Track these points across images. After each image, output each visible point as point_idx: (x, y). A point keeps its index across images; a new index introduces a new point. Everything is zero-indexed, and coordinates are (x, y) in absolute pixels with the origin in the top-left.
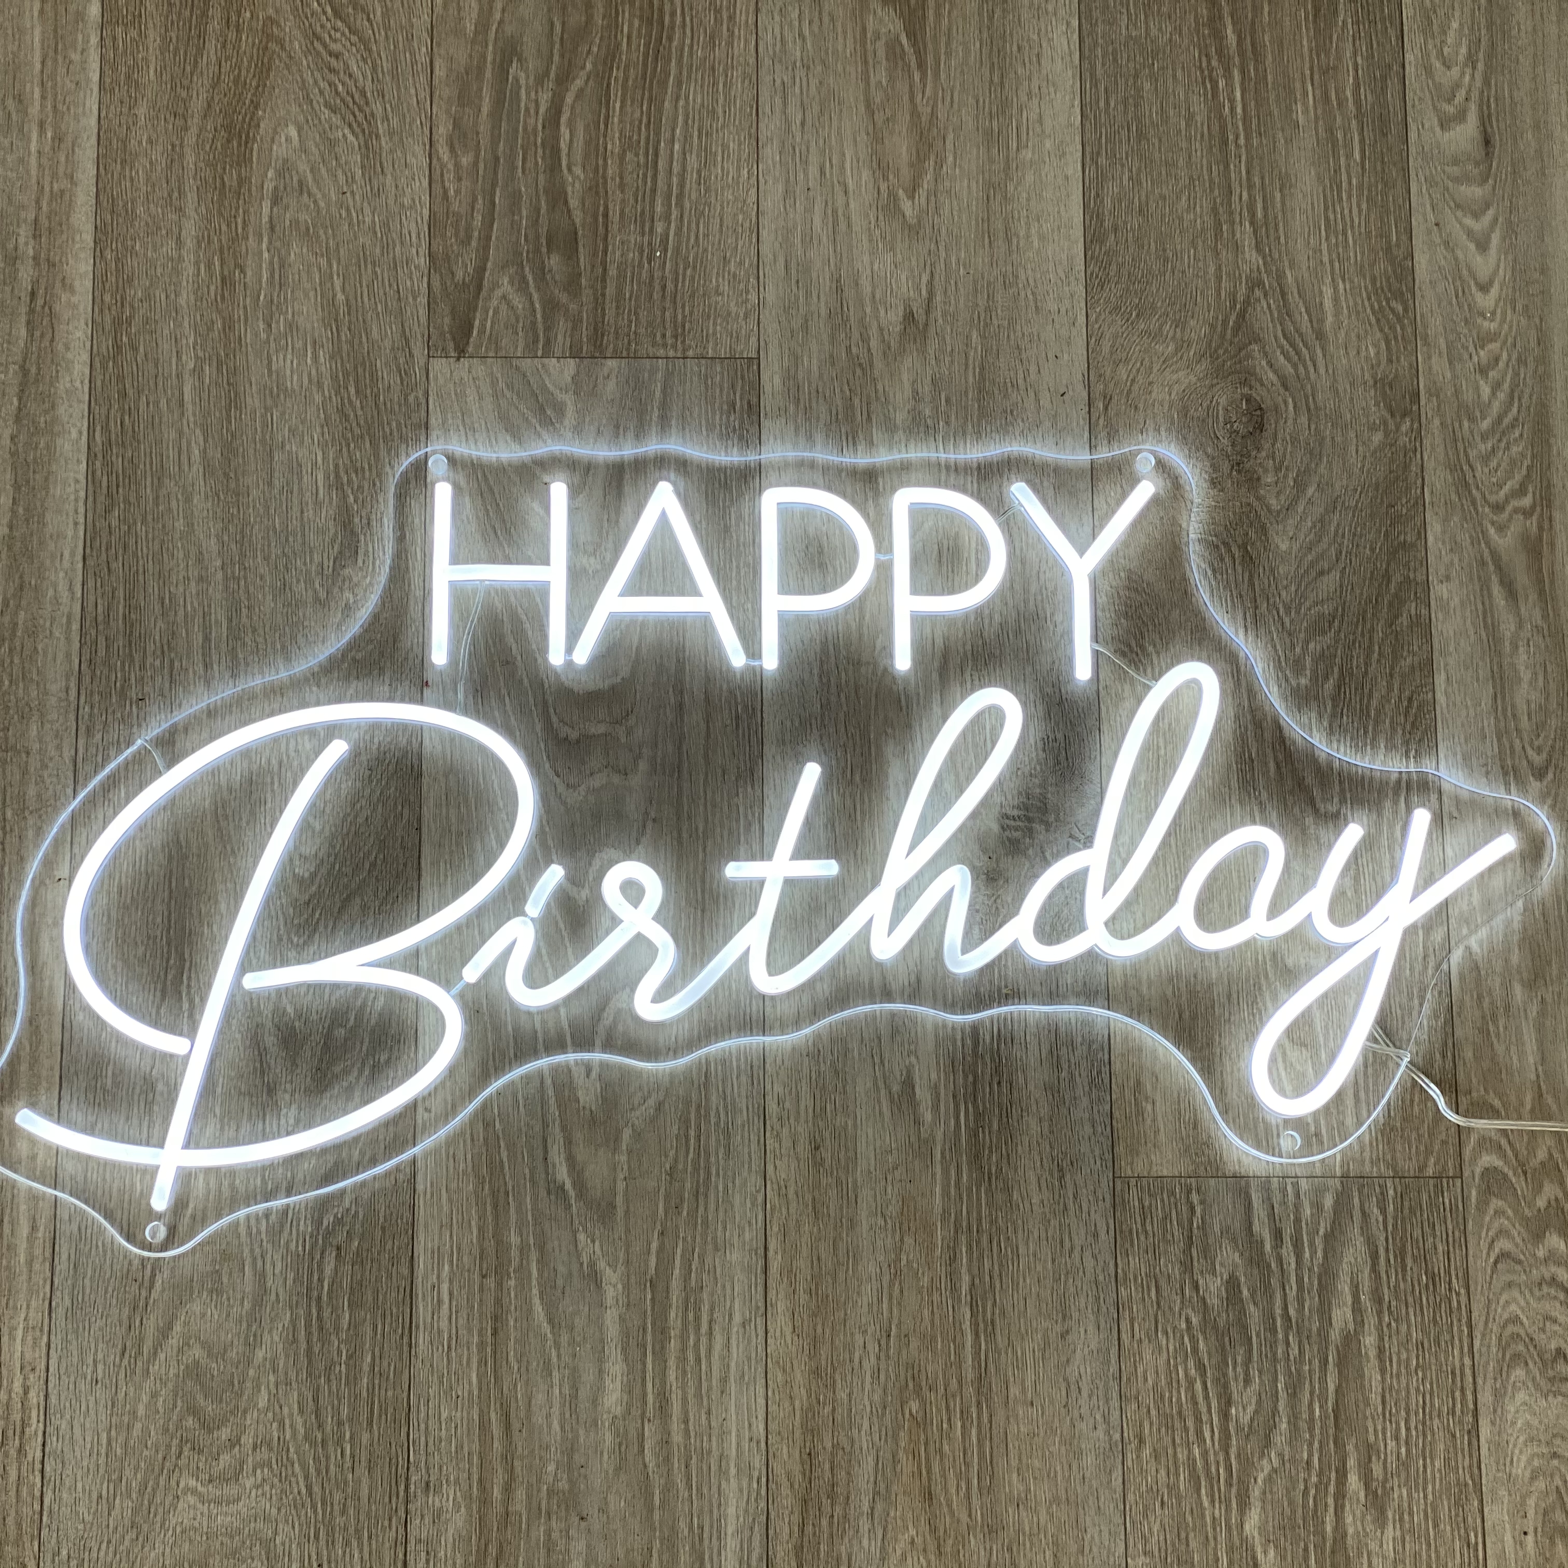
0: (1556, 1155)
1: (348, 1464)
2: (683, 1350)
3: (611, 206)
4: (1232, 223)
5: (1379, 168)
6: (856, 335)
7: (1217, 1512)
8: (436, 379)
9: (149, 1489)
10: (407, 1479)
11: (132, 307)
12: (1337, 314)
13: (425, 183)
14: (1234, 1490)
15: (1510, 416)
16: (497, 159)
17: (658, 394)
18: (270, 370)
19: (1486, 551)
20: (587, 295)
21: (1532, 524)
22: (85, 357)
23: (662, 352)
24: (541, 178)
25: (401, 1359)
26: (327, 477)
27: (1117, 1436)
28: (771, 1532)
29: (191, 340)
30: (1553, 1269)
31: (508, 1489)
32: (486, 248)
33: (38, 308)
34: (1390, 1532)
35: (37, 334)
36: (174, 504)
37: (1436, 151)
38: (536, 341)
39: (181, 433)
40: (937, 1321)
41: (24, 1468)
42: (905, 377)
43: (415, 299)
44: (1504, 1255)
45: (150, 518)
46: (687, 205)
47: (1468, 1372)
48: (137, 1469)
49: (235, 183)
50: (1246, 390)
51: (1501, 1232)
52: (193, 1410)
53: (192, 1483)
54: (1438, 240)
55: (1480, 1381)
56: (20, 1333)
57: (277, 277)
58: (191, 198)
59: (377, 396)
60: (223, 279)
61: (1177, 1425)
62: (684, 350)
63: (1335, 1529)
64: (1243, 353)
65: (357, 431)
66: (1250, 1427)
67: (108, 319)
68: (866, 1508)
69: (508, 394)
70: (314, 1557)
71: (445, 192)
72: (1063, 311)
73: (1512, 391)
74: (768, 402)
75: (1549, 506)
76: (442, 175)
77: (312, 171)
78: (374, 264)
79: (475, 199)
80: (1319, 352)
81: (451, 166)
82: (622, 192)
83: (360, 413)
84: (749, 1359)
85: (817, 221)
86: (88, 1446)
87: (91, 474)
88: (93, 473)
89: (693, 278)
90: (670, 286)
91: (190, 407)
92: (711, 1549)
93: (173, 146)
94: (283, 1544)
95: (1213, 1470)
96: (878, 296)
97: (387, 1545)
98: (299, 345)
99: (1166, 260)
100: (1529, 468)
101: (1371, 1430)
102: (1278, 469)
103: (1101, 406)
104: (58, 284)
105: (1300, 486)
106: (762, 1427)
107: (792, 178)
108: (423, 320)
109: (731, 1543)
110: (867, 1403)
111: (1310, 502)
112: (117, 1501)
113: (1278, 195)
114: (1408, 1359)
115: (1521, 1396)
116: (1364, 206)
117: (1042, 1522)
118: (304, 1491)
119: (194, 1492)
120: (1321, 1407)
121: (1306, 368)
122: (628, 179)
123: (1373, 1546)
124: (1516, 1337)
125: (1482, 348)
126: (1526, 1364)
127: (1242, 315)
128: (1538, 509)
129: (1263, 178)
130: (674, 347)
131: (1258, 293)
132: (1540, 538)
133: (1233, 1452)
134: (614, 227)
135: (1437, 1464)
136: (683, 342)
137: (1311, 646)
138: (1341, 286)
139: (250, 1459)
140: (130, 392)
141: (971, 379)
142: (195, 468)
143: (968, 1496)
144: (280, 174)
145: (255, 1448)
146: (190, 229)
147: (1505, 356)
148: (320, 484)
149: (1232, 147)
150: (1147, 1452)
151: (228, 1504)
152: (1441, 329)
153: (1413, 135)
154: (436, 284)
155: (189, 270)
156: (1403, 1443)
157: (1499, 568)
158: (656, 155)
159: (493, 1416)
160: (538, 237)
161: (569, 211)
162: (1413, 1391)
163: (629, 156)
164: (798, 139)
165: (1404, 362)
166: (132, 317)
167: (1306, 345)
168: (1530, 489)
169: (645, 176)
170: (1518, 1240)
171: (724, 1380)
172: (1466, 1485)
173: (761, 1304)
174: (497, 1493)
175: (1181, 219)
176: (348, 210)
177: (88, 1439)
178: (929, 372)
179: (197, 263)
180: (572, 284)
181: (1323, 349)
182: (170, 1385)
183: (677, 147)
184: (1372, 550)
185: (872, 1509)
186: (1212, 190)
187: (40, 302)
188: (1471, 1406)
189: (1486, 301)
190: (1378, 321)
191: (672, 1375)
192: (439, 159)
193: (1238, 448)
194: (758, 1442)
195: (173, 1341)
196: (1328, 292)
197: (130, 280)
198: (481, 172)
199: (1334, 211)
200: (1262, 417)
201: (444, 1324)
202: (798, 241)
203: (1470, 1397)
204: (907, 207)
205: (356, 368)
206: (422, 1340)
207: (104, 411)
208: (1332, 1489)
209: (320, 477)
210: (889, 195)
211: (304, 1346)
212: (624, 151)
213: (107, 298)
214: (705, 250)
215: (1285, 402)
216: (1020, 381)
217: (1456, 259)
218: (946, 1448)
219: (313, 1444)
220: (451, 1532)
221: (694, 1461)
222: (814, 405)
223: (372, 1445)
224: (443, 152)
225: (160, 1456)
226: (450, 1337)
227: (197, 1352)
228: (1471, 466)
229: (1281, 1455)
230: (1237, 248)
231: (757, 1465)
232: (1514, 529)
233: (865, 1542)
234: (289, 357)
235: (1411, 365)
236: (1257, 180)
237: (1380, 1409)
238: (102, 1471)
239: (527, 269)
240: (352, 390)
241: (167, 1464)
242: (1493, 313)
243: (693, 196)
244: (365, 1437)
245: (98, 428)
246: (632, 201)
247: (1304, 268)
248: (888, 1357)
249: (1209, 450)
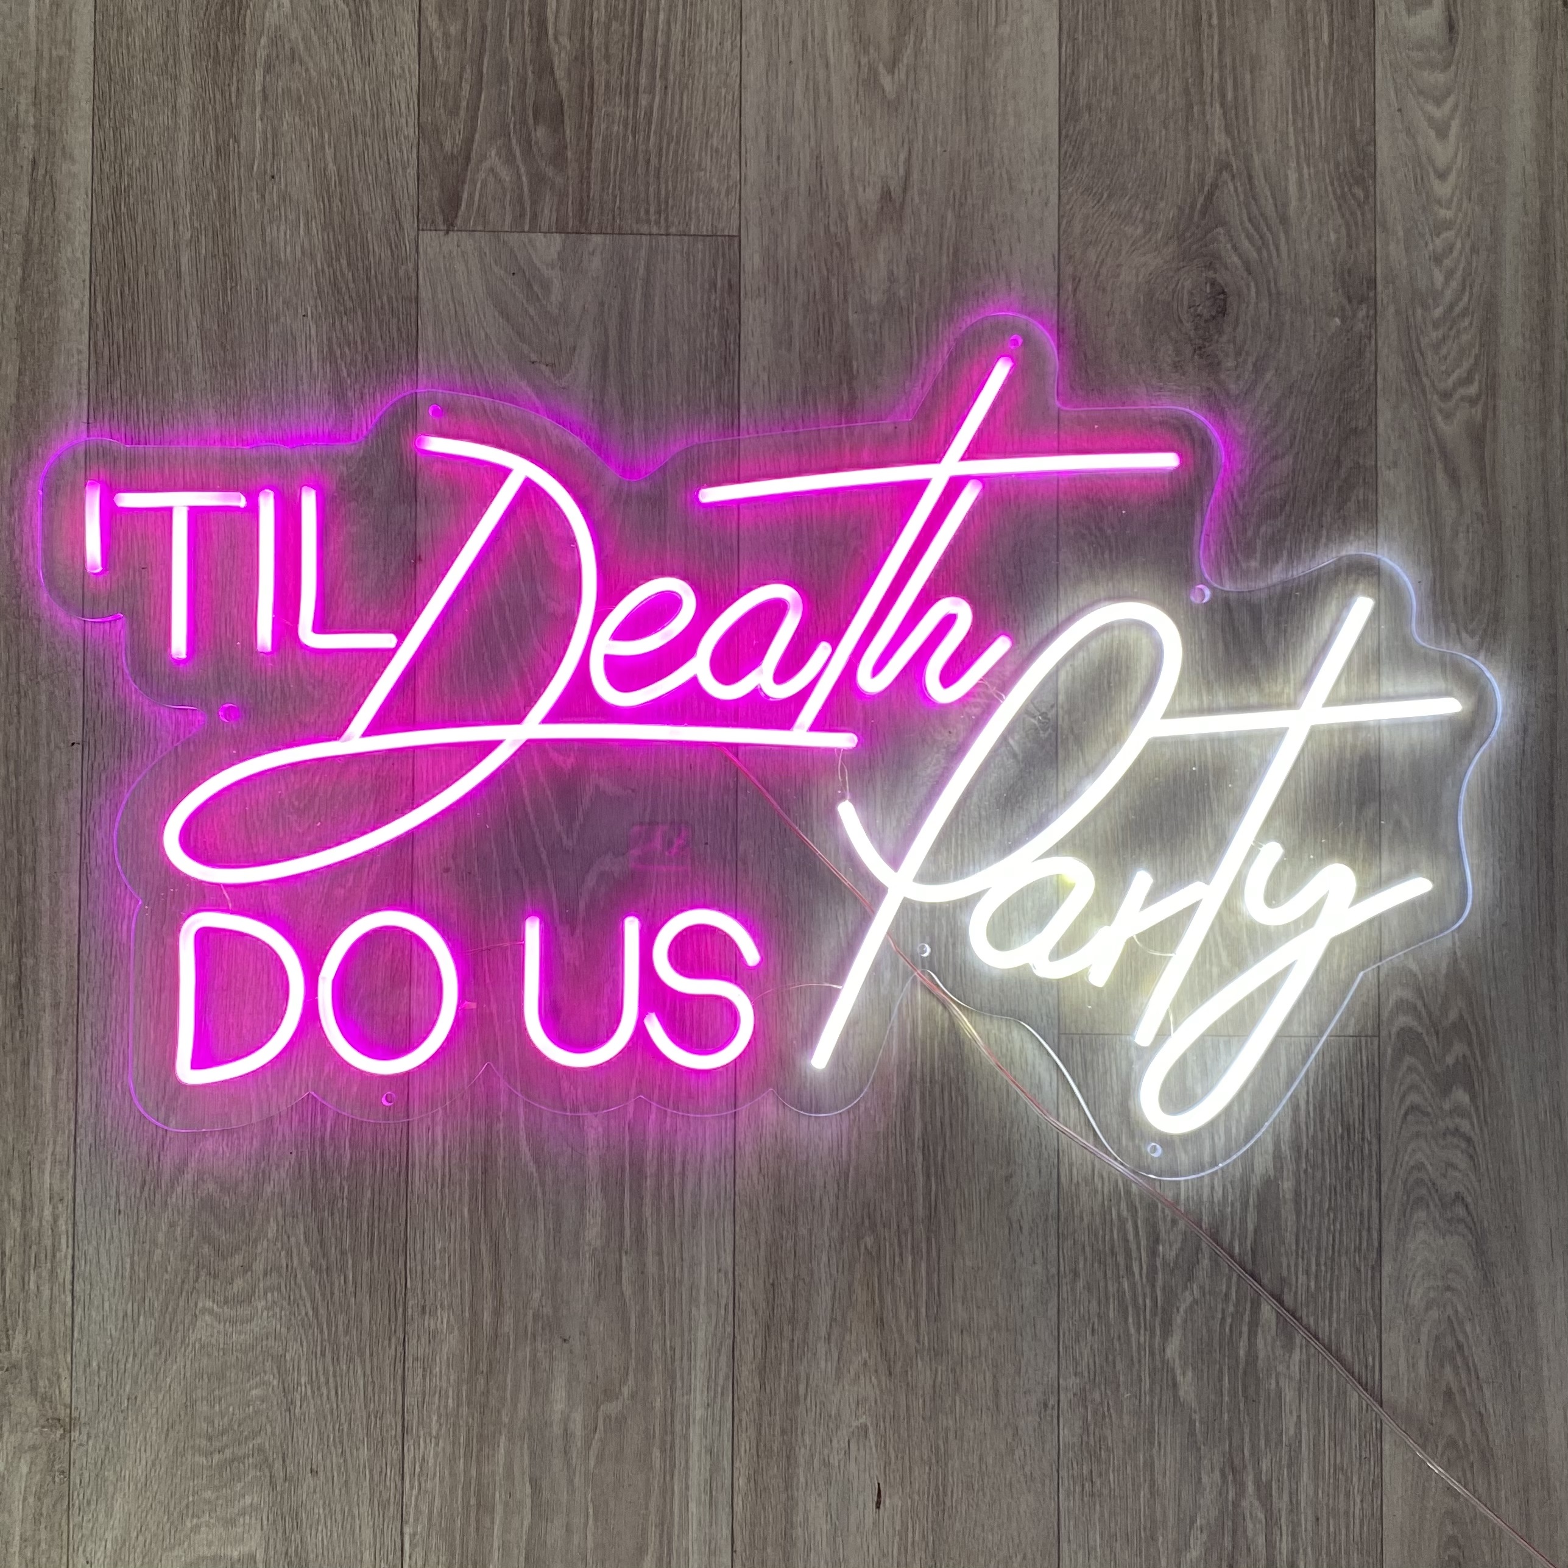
0: (1466, 1016)
1: (351, 1289)
2: (658, 1187)
3: (596, 77)
4: (1203, 103)
5: (1346, 51)
6: (834, 214)
7: (1142, 1339)
8: (426, 253)
9: (170, 1309)
10: (405, 1303)
11: (129, 175)
12: (1301, 199)
13: (415, 51)
14: (1158, 1320)
15: (1462, 304)
16: (484, 27)
17: (642, 271)
18: (264, 241)
19: (1432, 438)
20: (572, 169)
21: (1477, 412)
22: (85, 227)
23: (645, 229)
24: (528, 46)
25: (398, 1194)
26: (320, 351)
27: (1054, 1271)
28: (737, 1353)
29: (188, 210)
30: (1457, 1120)
31: (497, 1313)
32: (474, 118)
33: (40, 178)
34: (1296, 1356)
35: (39, 203)
36: (173, 375)
37: (1401, 36)
38: (522, 215)
39: (178, 304)
40: (892, 1164)
41: (56, 1289)
42: (881, 257)
43: (404, 169)
44: (1414, 1108)
45: (150, 389)
46: (671, 77)
47: (1375, 1213)
48: (158, 1290)
49: (229, 51)
50: (1211, 274)
51: (1413, 1087)
52: (207, 1239)
53: (209, 1304)
54: (1399, 126)
55: (1385, 1222)
56: (48, 1166)
57: (270, 146)
58: (186, 65)
59: (367, 270)
60: (218, 149)
61: (1109, 1261)
62: (667, 227)
63: (1248, 1354)
64: (1210, 235)
65: (349, 304)
66: (1176, 1263)
67: (107, 191)
68: (823, 1332)
69: (496, 269)
70: (321, 1373)
71: (434, 60)
72: (1036, 190)
73: (1464, 280)
74: (750, 281)
75: (1494, 395)
76: (431, 44)
77: (303, 39)
78: (365, 136)
79: (463, 68)
80: (1282, 236)
81: (439, 34)
82: (608, 62)
83: (352, 286)
84: (718, 1198)
85: (799, 97)
86: (114, 1270)
87: (93, 344)
88: (95, 343)
89: (676, 152)
90: (654, 161)
91: (187, 278)
92: (682, 1368)
93: (168, 12)
94: (293, 1360)
95: (1141, 1301)
96: (856, 173)
97: (387, 1362)
98: (292, 217)
99: (1138, 140)
100: (1477, 357)
101: (1285, 1265)
102: (1238, 354)
103: (1070, 288)
104: (58, 153)
105: (1259, 369)
106: (730, 1260)
107: (774, 52)
108: (413, 190)
109: (700, 1364)
110: (826, 1239)
111: (1267, 387)
112: (142, 1319)
113: (1248, 77)
114: (1321, 1201)
115: (1422, 1235)
116: (1331, 90)
117: (983, 1346)
118: (311, 1313)
119: (211, 1312)
120: (1240, 1244)
121: (1269, 251)
122: (613, 50)
123: (1281, 1368)
124: (1419, 1182)
125: (1438, 235)
126: (1428, 1206)
127: (1210, 196)
128: (1484, 397)
129: (1234, 59)
130: (658, 223)
131: (1226, 175)
132: (1484, 426)
133: (1159, 1283)
134: (599, 99)
135: (1342, 1295)
136: (666, 219)
137: (1263, 529)
138: (1305, 170)
139: (261, 1285)
140: (130, 262)
141: (945, 259)
142: (192, 341)
143: (917, 1324)
144: (274, 42)
145: (265, 1274)
146: (185, 98)
147: (1459, 245)
148: (314, 357)
149: (1206, 30)
150: (1080, 1284)
151: (242, 1324)
152: (1399, 216)
153: (1380, 20)
154: (425, 154)
155: (184, 138)
156: (1313, 1277)
157: (1444, 454)
158: (641, 25)
159: (483, 1248)
160: (524, 109)
161: (555, 82)
162: (1324, 1231)
163: (615, 25)
164: (781, 11)
165: (1363, 249)
166: (129, 187)
167: (1270, 229)
168: (1477, 377)
169: (630, 47)
170: (1428, 1095)
171: (695, 1216)
172: (1367, 1314)
173: (731, 1147)
174: (487, 1316)
175: (1154, 99)
176: (339, 79)
177: (114, 1263)
178: (905, 252)
179: (192, 133)
180: (558, 158)
181: (1286, 233)
182: (187, 1217)
183: (662, 16)
184: (1325, 435)
185: (829, 1336)
186: (1184, 71)
187: (41, 171)
188: (1376, 1244)
189: (1442, 189)
190: (1340, 206)
191: (648, 1211)
192: (427, 27)
193: (1201, 332)
194: (726, 1274)
195: (189, 1177)
196: (1293, 177)
197: (128, 150)
198: (469, 41)
199: (1302, 94)
200: (1225, 300)
201: (438, 1162)
202: (779, 116)
203: (1375, 1235)
204: (886, 80)
205: (347, 240)
206: (418, 1177)
207: (105, 281)
208: (1246, 1318)
209: (314, 350)
210: (870, 69)
211: (308, 1182)
212: (610, 21)
213: (106, 167)
214: (689, 124)
215: (1248, 286)
216: (993, 263)
217: (1416, 145)
218: (897, 1278)
219: (319, 1271)
220: (445, 1350)
221: (667, 1288)
222: (793, 285)
223: (372, 1271)
224: (433, 22)
225: (179, 1280)
226: (444, 1175)
227: (210, 1186)
228: (1422, 354)
229: (1202, 1288)
230: (1207, 131)
231: (725, 1294)
232: (1461, 416)
233: (823, 1364)
234: (283, 228)
235: (1369, 252)
236: (1228, 60)
237: (1294, 1247)
238: (126, 1292)
239: (514, 141)
240: (344, 262)
241: (186, 1287)
242: (1451, 200)
243: (678, 68)
244: (366, 1266)
245: (99, 300)
246: (617, 73)
247: (1271, 151)
248: (846, 1196)
249: (1173, 334)
